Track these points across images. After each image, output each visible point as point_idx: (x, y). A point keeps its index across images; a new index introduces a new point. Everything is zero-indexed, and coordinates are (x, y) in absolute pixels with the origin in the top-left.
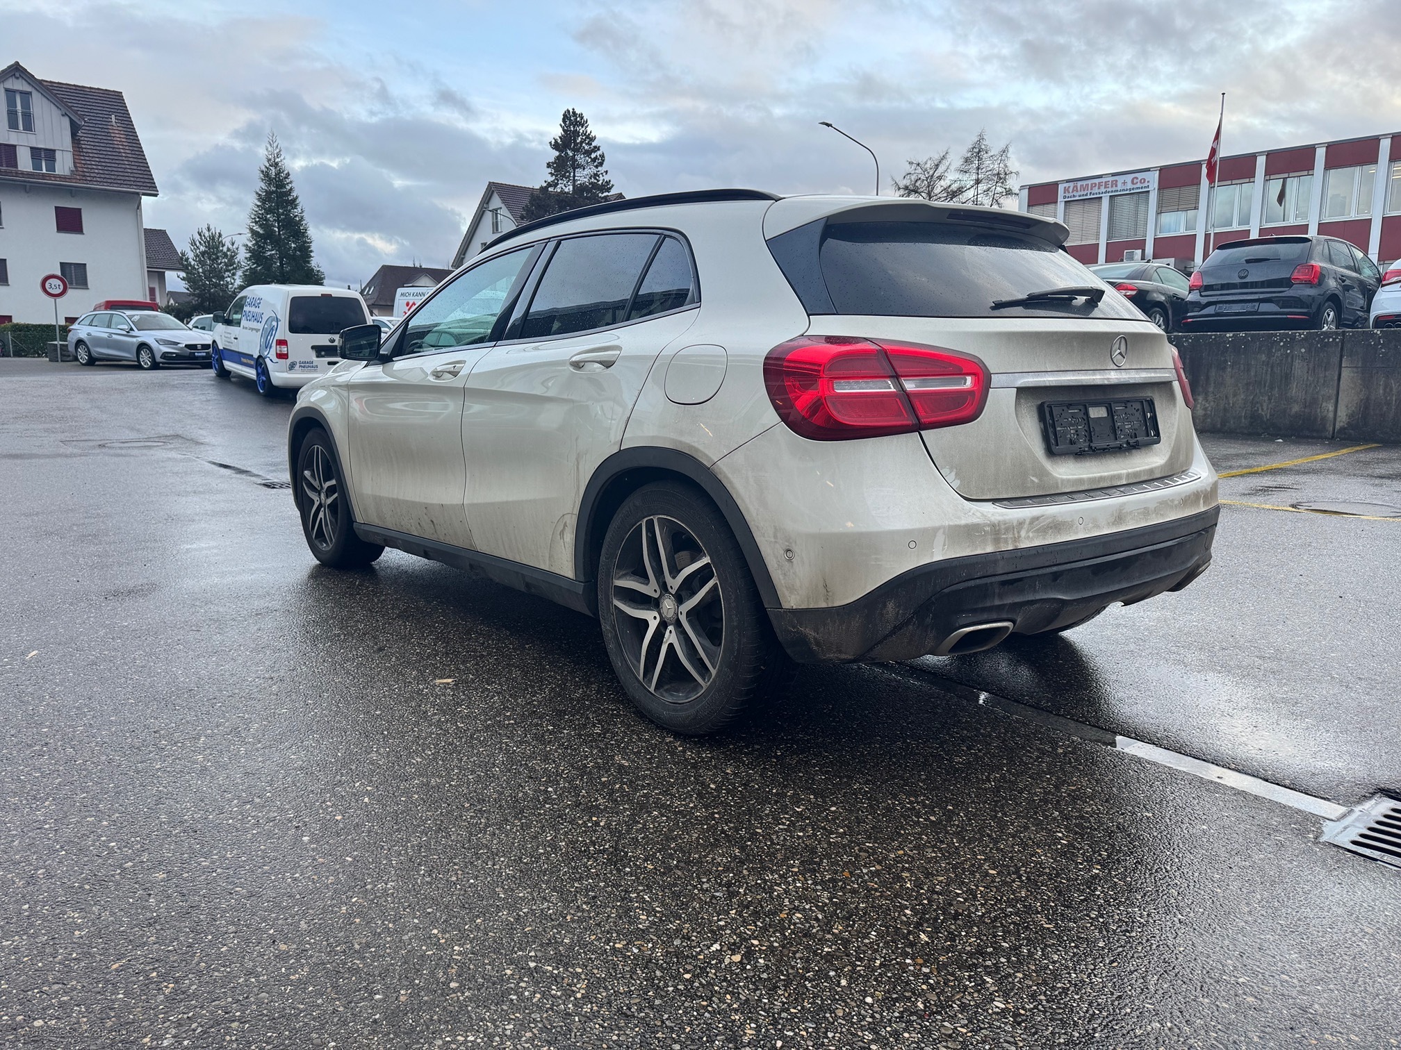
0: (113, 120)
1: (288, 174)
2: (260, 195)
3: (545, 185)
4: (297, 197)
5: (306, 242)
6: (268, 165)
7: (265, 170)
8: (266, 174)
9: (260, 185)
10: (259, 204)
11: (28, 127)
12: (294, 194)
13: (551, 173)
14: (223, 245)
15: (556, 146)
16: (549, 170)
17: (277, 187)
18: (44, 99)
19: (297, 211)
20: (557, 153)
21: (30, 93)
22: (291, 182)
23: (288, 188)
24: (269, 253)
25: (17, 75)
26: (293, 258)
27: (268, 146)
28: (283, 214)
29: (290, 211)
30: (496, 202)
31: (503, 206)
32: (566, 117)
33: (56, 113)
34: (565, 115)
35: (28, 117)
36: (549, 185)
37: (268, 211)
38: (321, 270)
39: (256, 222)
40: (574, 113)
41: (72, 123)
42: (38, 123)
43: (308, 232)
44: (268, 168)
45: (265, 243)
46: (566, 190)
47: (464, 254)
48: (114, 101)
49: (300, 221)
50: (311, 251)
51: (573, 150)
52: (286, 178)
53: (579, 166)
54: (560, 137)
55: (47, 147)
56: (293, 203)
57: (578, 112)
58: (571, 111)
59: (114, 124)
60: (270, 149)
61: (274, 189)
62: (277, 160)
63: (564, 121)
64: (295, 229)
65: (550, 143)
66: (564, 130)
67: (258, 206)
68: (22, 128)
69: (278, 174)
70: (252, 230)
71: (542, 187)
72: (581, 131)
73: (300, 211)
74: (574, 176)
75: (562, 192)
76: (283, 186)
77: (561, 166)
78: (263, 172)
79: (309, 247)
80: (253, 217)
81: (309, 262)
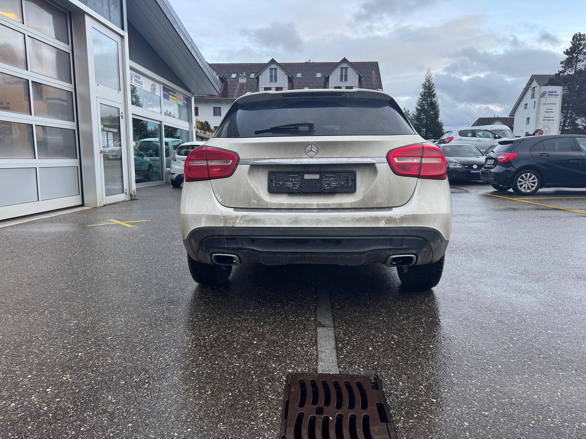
0: (374, 73)
1: (433, 84)
2: (421, 94)
3: (558, 72)
4: (436, 93)
5: (437, 111)
6: (426, 82)
7: (424, 84)
8: (425, 86)
9: (421, 90)
10: (421, 97)
11: (346, 80)
12: (435, 92)
13: (563, 67)
14: (409, 115)
15: (567, 53)
16: (562, 65)
17: (428, 90)
18: (352, 69)
19: (435, 99)
20: (568, 57)
21: (347, 68)
22: (434, 87)
23: (432, 90)
24: (422, 117)
25: (344, 62)
26: (431, 118)
27: (427, 74)
28: (429, 101)
29: (432, 99)
30: (535, 84)
31: (538, 85)
32: (575, 37)
33: (355, 73)
34: (574, 37)
35: (346, 76)
36: (561, 72)
37: (424, 100)
38: (442, 122)
39: (419, 105)
40: (580, 35)
41: (359, 75)
42: (349, 78)
43: (439, 107)
44: (425, 83)
45: (421, 113)
46: (571, 73)
47: (516, 110)
48: (375, 66)
49: (436, 103)
50: (439, 115)
51: (577, 53)
52: (433, 86)
53: (580, 61)
54: (570, 48)
55: (351, 86)
56: (434, 96)
57: (582, 33)
58: (578, 34)
59: (374, 74)
60: (427, 75)
61: (427, 91)
62: (430, 79)
63: (573, 39)
64: (433, 106)
65: (564, 52)
66: (572, 44)
67: (420, 98)
68: (344, 80)
69: (430, 84)
70: (416, 108)
71: (556, 74)
72: (583, 43)
73: (436, 99)
74: (576, 66)
75: (568, 75)
76: (431, 89)
77: (569, 63)
78: (423, 84)
79: (439, 113)
80: (418, 103)
81: (437, 119)
